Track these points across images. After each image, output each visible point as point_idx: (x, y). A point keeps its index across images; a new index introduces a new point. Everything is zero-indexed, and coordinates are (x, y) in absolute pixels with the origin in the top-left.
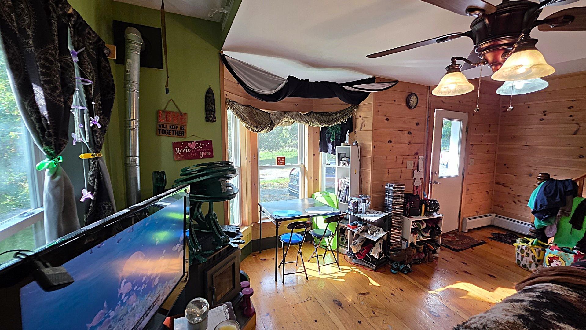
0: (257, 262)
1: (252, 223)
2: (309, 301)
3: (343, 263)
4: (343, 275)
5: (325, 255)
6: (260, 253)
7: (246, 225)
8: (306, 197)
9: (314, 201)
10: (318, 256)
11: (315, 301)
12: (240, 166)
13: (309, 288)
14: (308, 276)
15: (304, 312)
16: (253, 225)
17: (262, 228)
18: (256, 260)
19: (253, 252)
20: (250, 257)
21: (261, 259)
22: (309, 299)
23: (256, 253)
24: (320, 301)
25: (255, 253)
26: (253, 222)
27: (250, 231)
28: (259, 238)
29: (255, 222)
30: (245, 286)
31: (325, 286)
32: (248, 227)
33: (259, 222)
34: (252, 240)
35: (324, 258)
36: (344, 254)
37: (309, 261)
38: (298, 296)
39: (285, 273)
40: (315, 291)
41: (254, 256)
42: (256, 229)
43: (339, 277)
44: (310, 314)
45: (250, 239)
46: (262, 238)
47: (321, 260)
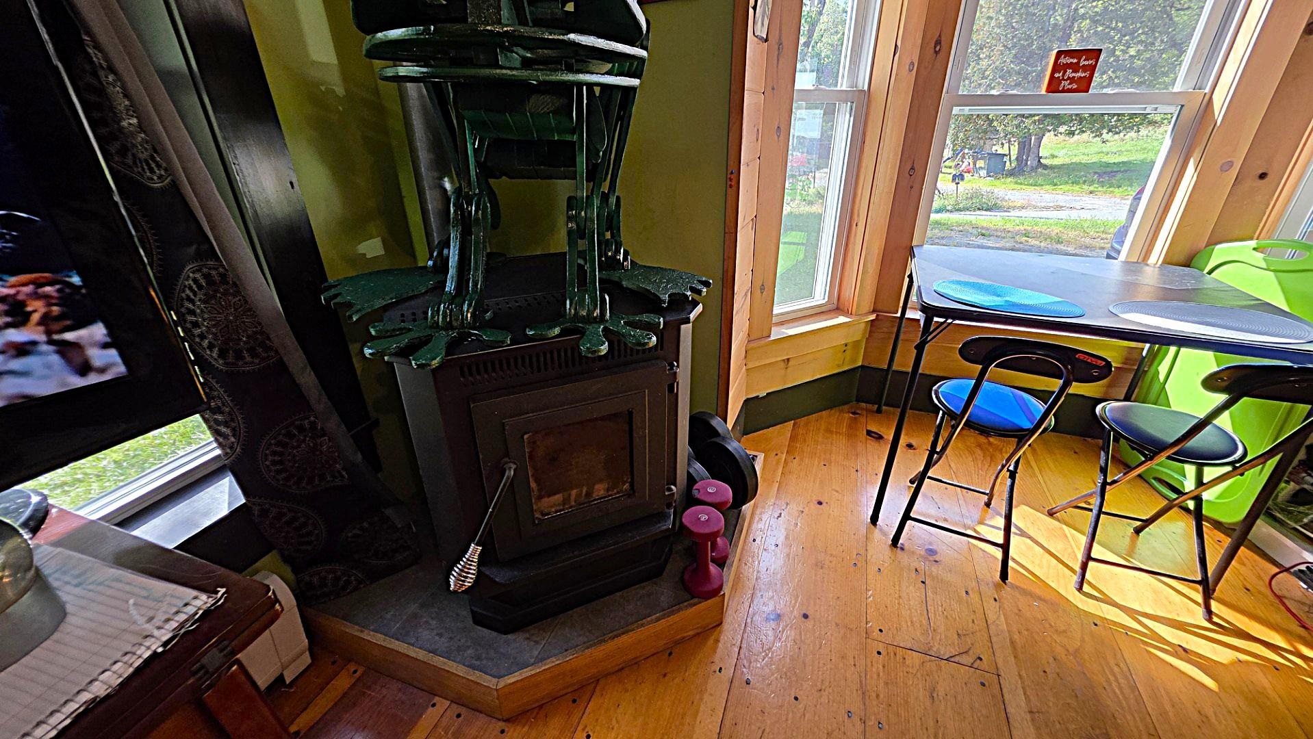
0: (852, 435)
1: (874, 311)
2: (963, 669)
3: (1246, 601)
4: (1223, 656)
5: (1147, 522)
6: (879, 411)
7: (846, 313)
8: (1157, 256)
9: (1198, 279)
10: (1100, 512)
11: (991, 683)
12: (866, 88)
13: (991, 617)
14: (1011, 563)
15: (911, 700)
16: (873, 317)
17: (902, 336)
18: (850, 427)
19: (858, 401)
20: (841, 411)
21: (869, 433)
22: (966, 659)
23: (867, 410)
24: (1017, 706)
25: (863, 405)
26: (879, 307)
27: (858, 333)
28: (886, 367)
29: (885, 309)
30: (709, 500)
31: (1077, 651)
32: (847, 320)
33: (899, 315)
34: (862, 367)
35: (1138, 531)
36: (1274, 563)
37: (1051, 514)
38: (925, 622)
39: (912, 515)
40: (1012, 642)
41: (854, 413)
42: (882, 336)
43: (1184, 653)
44: (931, 723)
45: (854, 360)
46: (894, 368)
47: (1114, 532)
